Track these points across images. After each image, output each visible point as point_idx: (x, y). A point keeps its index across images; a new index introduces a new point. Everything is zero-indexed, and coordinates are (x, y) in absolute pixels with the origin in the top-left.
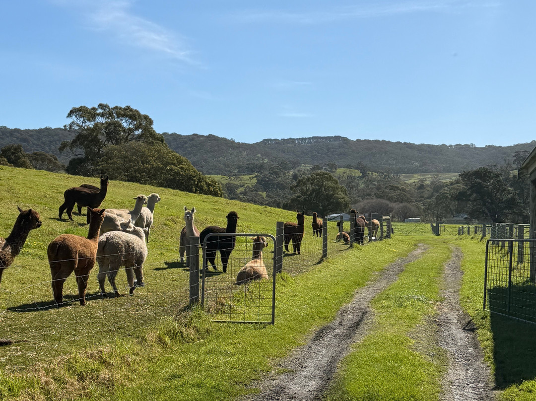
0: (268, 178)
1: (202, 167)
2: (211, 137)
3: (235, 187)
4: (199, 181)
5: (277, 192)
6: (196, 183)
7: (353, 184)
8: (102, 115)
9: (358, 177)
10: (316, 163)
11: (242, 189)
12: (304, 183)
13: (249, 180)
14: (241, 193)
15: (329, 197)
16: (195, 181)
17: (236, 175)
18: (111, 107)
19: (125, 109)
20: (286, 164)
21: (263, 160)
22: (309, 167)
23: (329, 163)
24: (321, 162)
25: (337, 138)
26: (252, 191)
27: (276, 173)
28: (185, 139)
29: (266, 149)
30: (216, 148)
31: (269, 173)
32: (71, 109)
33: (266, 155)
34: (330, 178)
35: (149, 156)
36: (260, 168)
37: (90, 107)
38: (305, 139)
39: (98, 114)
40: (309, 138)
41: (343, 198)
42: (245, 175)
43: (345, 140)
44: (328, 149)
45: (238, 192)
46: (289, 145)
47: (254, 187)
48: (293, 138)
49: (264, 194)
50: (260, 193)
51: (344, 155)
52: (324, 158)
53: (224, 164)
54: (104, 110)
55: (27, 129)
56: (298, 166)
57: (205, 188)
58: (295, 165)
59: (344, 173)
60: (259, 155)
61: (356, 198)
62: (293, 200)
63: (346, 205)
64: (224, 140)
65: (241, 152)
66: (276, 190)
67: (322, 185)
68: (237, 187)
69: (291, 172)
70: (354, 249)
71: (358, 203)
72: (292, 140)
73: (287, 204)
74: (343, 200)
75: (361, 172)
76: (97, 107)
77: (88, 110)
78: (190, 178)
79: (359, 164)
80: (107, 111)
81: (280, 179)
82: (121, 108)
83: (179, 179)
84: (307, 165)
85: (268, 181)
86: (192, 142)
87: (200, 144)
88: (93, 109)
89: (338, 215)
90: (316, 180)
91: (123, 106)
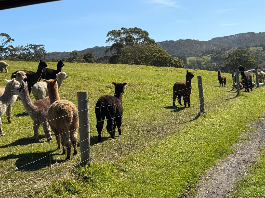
0: (216, 56)
1: (185, 54)
2: (188, 40)
3: (201, 62)
4: (171, 60)
5: (221, 62)
6: (169, 61)
7: (259, 54)
8: (124, 33)
9: (261, 51)
10: (239, 46)
11: (204, 63)
12: (232, 56)
13: (207, 58)
14: (204, 64)
15: (245, 62)
16: (168, 60)
17: (201, 56)
18: (127, 29)
19: (134, 29)
20: (224, 48)
21: (213, 48)
22: (236, 49)
23: (246, 45)
24: (242, 45)
25: (249, 33)
26: (209, 63)
27: (220, 53)
28: (176, 43)
29: (215, 42)
30: (191, 45)
31: (217, 53)
32: (108, 32)
33: (215, 45)
34: (245, 52)
35: (144, 50)
36: (212, 51)
37: (117, 30)
38: (233, 35)
39: (122, 33)
40: (235, 35)
41: (253, 61)
42: (205, 55)
43: (253, 34)
44: (245, 39)
45: (203, 64)
46: (225, 39)
47: (210, 61)
48: (227, 36)
49: (215, 64)
50: (213, 63)
51: (253, 41)
52: (243, 43)
53: (195, 52)
54: (124, 30)
55: (107, 46)
56: (231, 49)
57: (174, 63)
58: (229, 48)
59: (254, 49)
60: (211, 46)
61: (261, 61)
62: (227, 65)
63: (255, 64)
64: (194, 41)
65: (202, 45)
66: (221, 61)
67: (241, 56)
68: (202, 62)
69: (227, 52)
70: (240, 96)
71: (262, 63)
72: (227, 37)
73: (224, 67)
74: (253, 62)
75: (263, 48)
76: (121, 29)
77: (116, 32)
78: (166, 59)
79: (261, 44)
80: (126, 31)
81: (222, 56)
82: (132, 29)
83: (160, 60)
84: (235, 48)
85: (216, 57)
86: (179, 43)
87: (183, 44)
88: (119, 31)
89: (251, 70)
90: (238, 54)
91: (133, 28)
